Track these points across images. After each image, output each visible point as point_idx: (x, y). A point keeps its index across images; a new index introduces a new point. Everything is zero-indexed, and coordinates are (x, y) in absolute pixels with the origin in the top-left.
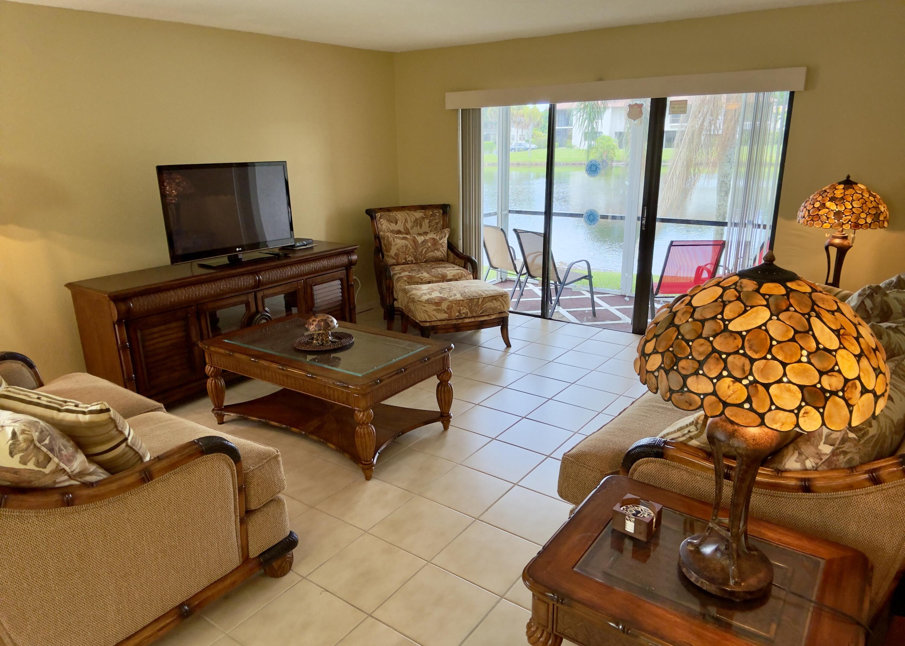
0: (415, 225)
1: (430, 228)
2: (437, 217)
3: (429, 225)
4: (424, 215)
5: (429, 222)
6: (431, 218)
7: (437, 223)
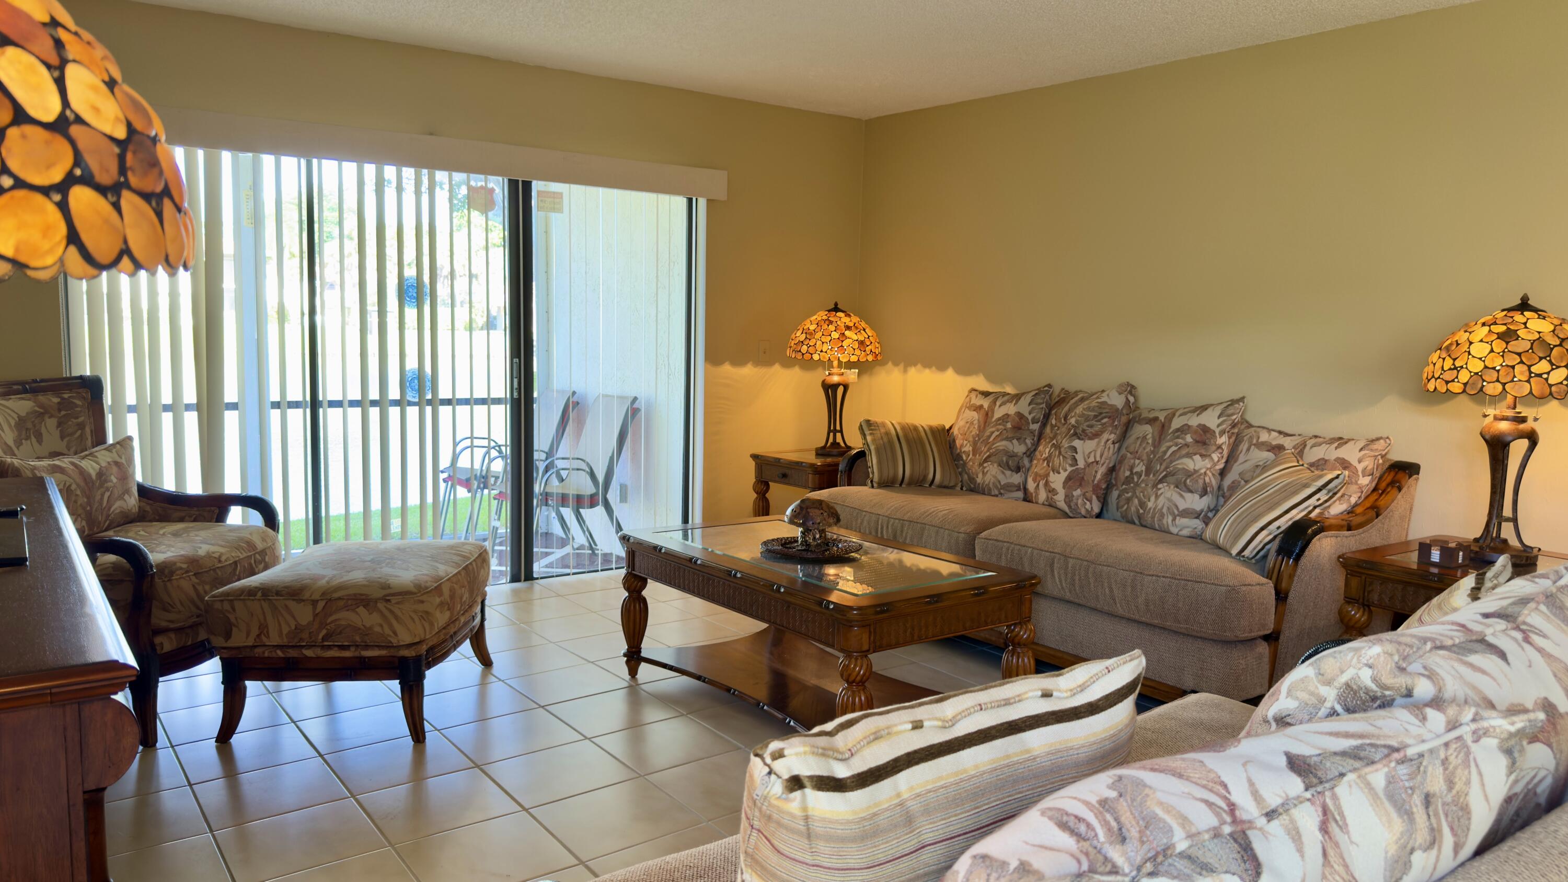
0: (23, 436)
1: (66, 440)
2: (79, 409)
3: (61, 432)
4: (39, 407)
5: (60, 424)
6: (63, 413)
7: (81, 426)
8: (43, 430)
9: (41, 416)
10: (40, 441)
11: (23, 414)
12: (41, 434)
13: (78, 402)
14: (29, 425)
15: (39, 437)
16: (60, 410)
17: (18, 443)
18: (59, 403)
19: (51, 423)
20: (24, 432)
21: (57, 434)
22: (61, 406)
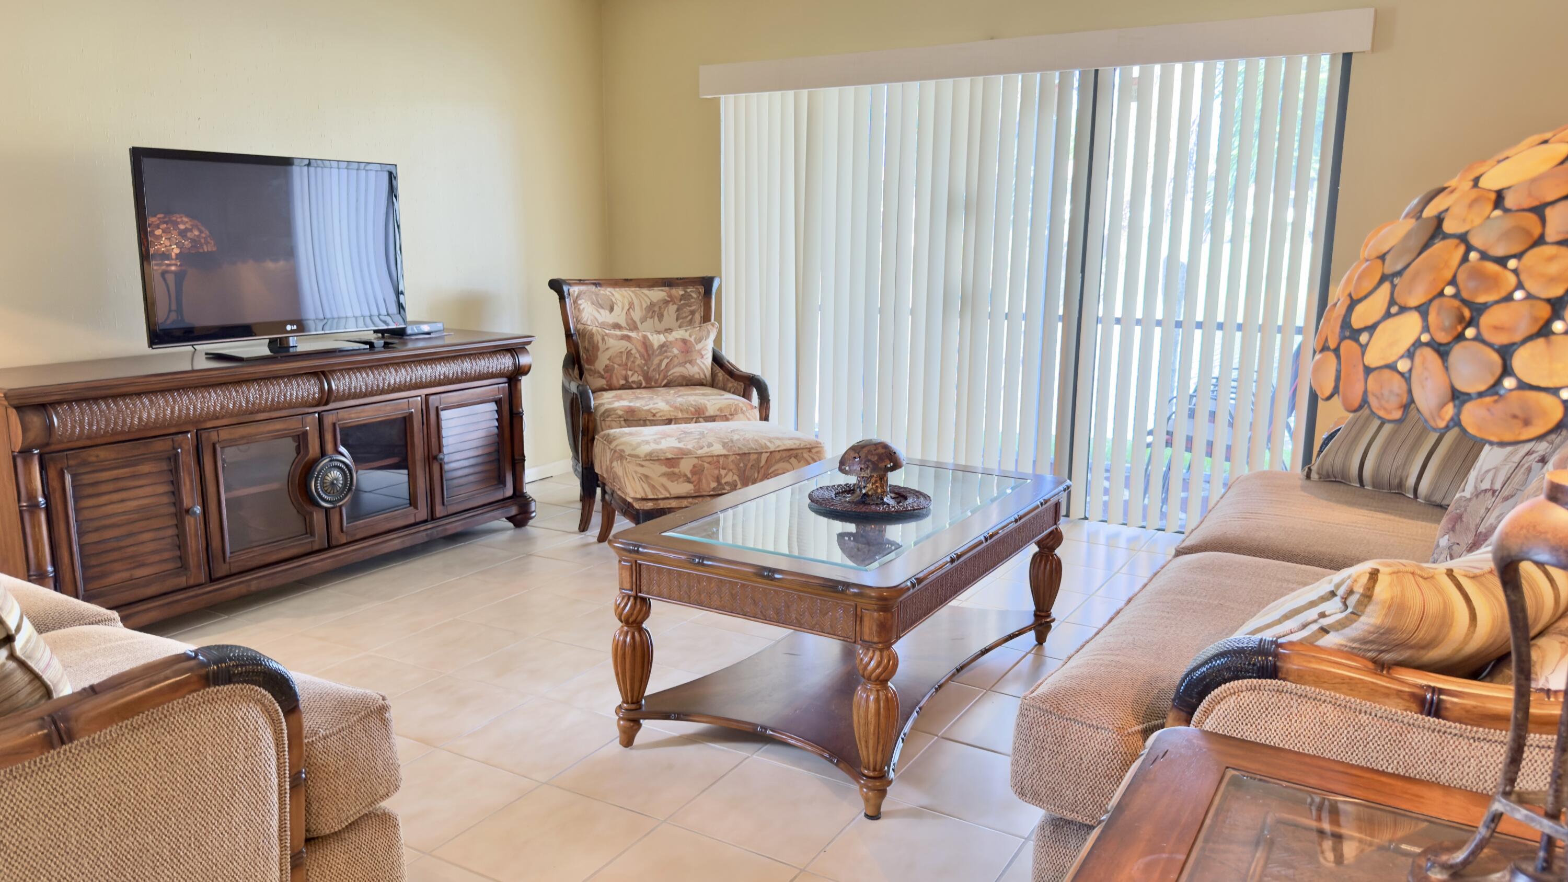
0: (650, 315)
1: (680, 321)
2: (693, 300)
3: (677, 315)
4: (668, 296)
5: (678, 310)
6: (682, 302)
7: (693, 313)
8: (665, 313)
9: (666, 303)
10: (660, 320)
11: (655, 300)
12: (662, 315)
13: (694, 295)
14: (656, 309)
15: (661, 317)
16: (681, 300)
17: (643, 320)
18: (682, 295)
19: (672, 308)
20: (651, 313)
21: (675, 316)
22: (683, 297)
